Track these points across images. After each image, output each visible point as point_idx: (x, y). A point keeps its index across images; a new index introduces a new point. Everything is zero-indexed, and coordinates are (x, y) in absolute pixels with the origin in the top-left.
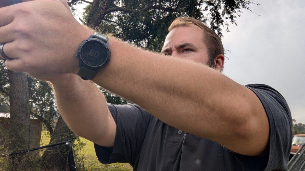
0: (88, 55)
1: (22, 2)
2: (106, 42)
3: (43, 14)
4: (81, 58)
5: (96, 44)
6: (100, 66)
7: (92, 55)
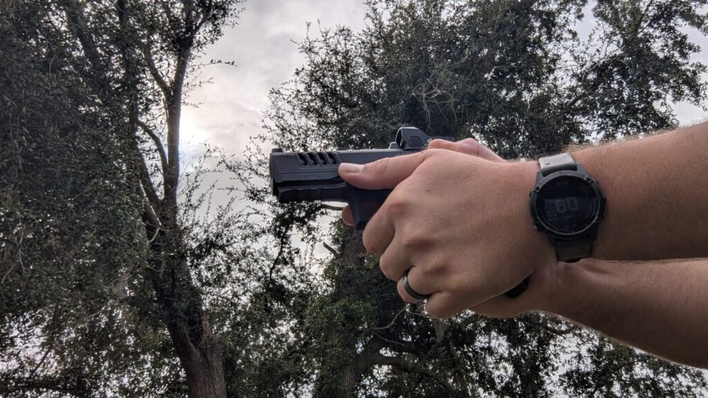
0: (555, 215)
1: (386, 197)
2: (573, 167)
3: (428, 191)
4: (548, 228)
5: (558, 184)
6: (594, 221)
7: (564, 210)
